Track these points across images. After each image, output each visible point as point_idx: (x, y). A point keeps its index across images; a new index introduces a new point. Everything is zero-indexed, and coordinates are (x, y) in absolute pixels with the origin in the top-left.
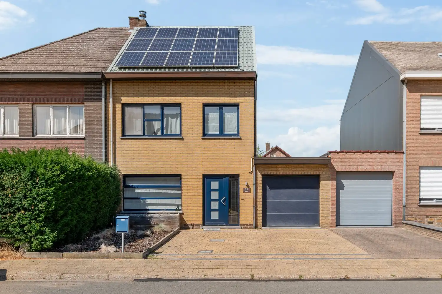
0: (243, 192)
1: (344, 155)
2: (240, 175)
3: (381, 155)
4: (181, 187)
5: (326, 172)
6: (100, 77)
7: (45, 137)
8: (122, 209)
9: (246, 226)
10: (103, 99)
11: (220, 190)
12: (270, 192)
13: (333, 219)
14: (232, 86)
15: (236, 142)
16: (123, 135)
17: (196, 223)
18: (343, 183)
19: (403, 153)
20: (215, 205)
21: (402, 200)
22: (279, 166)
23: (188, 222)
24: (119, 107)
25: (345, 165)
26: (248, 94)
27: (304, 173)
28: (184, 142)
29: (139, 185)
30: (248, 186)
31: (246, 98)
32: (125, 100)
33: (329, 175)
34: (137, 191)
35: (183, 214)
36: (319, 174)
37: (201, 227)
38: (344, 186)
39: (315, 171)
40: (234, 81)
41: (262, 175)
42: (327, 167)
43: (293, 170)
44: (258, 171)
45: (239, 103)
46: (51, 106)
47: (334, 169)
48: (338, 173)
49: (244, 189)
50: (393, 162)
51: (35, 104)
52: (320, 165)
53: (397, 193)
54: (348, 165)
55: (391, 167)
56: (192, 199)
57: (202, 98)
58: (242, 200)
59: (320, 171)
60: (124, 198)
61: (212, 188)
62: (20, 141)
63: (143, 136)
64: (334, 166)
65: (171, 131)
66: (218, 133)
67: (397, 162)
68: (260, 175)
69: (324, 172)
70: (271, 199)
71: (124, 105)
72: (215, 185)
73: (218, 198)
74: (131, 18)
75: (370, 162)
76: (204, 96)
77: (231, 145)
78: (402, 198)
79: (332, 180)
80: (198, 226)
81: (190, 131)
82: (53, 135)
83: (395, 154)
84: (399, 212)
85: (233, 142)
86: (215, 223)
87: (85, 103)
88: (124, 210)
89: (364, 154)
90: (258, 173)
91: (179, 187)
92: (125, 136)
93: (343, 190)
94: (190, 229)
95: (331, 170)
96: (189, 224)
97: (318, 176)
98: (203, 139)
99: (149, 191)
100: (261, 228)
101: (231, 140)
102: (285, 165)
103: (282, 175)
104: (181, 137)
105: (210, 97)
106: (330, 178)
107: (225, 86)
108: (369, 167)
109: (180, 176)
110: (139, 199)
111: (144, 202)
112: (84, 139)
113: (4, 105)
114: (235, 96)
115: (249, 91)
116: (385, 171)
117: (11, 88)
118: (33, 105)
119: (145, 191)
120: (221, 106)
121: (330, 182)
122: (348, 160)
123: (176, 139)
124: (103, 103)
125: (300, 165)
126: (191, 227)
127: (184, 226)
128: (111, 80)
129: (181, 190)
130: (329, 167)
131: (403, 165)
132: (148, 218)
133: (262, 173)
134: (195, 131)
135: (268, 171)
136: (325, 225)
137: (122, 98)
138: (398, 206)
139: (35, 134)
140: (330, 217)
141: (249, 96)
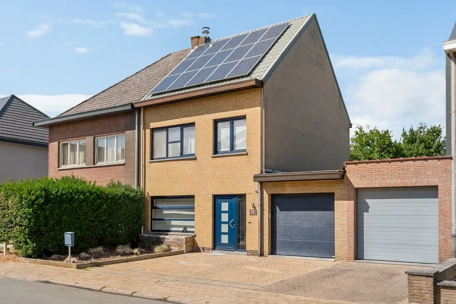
0: (249, 213)
1: (364, 166)
2: (247, 195)
3: (416, 164)
4: (194, 208)
5: (341, 189)
6: (129, 107)
7: (101, 164)
8: (150, 229)
9: (252, 253)
10: (136, 126)
11: (229, 212)
12: (281, 215)
13: (350, 250)
14: (240, 98)
15: (243, 158)
16: (152, 158)
17: (207, 247)
18: (367, 203)
19: (451, 158)
20: (225, 228)
21: (450, 228)
22: (286, 183)
23: (200, 245)
24: (148, 132)
25: (366, 179)
26: (254, 104)
27: (314, 190)
28: (197, 162)
29: (163, 207)
30: (254, 207)
31: (252, 109)
32: (153, 125)
33: (345, 193)
34: (165, 212)
35: (195, 236)
36: (332, 192)
37: (211, 251)
38: (369, 208)
39: (327, 188)
40: (242, 92)
41: (269, 194)
42: (342, 182)
43: (301, 187)
44: (264, 190)
45: (246, 115)
46: (105, 137)
47: (351, 185)
48: (357, 190)
49: (250, 210)
50: (435, 172)
51: (96, 137)
52: (333, 181)
53: (443, 217)
54: (369, 179)
55: (431, 180)
56: (203, 221)
57: (212, 115)
58: (249, 223)
59: (333, 188)
60: (152, 219)
61: (223, 210)
62: (86, 169)
63: (167, 158)
64: (351, 181)
65: (191, 151)
66: (229, 149)
67: (441, 172)
68: (267, 195)
69: (338, 189)
70: (281, 222)
71: (153, 130)
72: (225, 206)
73: (227, 221)
74: (192, 38)
75: (400, 174)
76: (214, 112)
77: (239, 162)
78: (451, 224)
79: (349, 199)
80: (208, 249)
81: (202, 150)
82: (106, 163)
83: (437, 160)
84: (446, 245)
85: (240, 158)
86: (224, 247)
87: (126, 132)
88: (152, 230)
89: (392, 163)
90: (265, 192)
91: (192, 209)
92: (154, 159)
93: (368, 212)
94: (201, 252)
95: (347, 186)
96: (200, 247)
97: (332, 194)
98: (213, 157)
99: (173, 213)
100: (267, 256)
101: (238, 157)
102: (292, 182)
103: (290, 194)
104: (194, 157)
105: (219, 112)
106: (346, 197)
107: (233, 99)
108: (399, 181)
109: (193, 197)
110: (163, 220)
111: (170, 223)
112: (124, 165)
113: (79, 140)
114: (243, 108)
115: (256, 100)
116: (423, 185)
117: (82, 126)
118: (94, 138)
119: (171, 213)
120: (232, 120)
121: (347, 202)
122: (370, 173)
123: (191, 159)
124: (136, 131)
125: (310, 181)
126: (202, 250)
127: (197, 249)
128: (142, 109)
129: (194, 211)
130: (345, 182)
131: (451, 176)
132: (161, 239)
133: (269, 192)
134: (206, 150)
135: (275, 190)
136: (340, 257)
137: (151, 124)
138: (444, 236)
139: (96, 162)
140: (347, 247)
141: (256, 106)
